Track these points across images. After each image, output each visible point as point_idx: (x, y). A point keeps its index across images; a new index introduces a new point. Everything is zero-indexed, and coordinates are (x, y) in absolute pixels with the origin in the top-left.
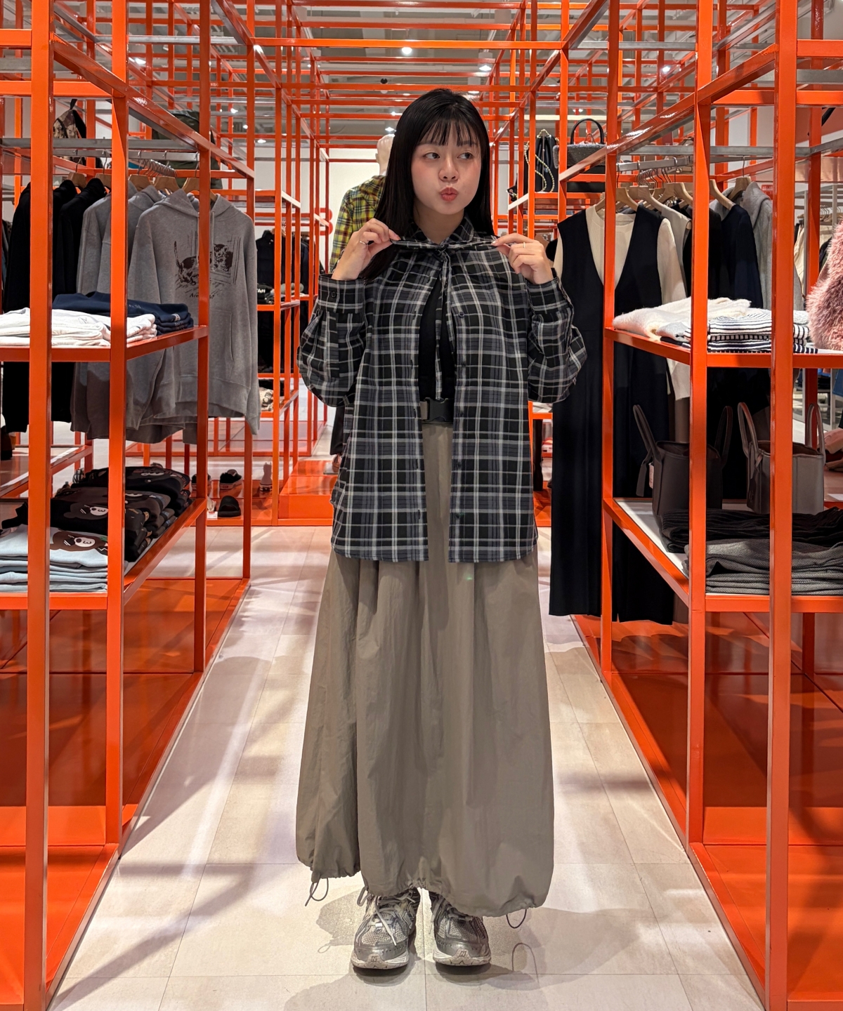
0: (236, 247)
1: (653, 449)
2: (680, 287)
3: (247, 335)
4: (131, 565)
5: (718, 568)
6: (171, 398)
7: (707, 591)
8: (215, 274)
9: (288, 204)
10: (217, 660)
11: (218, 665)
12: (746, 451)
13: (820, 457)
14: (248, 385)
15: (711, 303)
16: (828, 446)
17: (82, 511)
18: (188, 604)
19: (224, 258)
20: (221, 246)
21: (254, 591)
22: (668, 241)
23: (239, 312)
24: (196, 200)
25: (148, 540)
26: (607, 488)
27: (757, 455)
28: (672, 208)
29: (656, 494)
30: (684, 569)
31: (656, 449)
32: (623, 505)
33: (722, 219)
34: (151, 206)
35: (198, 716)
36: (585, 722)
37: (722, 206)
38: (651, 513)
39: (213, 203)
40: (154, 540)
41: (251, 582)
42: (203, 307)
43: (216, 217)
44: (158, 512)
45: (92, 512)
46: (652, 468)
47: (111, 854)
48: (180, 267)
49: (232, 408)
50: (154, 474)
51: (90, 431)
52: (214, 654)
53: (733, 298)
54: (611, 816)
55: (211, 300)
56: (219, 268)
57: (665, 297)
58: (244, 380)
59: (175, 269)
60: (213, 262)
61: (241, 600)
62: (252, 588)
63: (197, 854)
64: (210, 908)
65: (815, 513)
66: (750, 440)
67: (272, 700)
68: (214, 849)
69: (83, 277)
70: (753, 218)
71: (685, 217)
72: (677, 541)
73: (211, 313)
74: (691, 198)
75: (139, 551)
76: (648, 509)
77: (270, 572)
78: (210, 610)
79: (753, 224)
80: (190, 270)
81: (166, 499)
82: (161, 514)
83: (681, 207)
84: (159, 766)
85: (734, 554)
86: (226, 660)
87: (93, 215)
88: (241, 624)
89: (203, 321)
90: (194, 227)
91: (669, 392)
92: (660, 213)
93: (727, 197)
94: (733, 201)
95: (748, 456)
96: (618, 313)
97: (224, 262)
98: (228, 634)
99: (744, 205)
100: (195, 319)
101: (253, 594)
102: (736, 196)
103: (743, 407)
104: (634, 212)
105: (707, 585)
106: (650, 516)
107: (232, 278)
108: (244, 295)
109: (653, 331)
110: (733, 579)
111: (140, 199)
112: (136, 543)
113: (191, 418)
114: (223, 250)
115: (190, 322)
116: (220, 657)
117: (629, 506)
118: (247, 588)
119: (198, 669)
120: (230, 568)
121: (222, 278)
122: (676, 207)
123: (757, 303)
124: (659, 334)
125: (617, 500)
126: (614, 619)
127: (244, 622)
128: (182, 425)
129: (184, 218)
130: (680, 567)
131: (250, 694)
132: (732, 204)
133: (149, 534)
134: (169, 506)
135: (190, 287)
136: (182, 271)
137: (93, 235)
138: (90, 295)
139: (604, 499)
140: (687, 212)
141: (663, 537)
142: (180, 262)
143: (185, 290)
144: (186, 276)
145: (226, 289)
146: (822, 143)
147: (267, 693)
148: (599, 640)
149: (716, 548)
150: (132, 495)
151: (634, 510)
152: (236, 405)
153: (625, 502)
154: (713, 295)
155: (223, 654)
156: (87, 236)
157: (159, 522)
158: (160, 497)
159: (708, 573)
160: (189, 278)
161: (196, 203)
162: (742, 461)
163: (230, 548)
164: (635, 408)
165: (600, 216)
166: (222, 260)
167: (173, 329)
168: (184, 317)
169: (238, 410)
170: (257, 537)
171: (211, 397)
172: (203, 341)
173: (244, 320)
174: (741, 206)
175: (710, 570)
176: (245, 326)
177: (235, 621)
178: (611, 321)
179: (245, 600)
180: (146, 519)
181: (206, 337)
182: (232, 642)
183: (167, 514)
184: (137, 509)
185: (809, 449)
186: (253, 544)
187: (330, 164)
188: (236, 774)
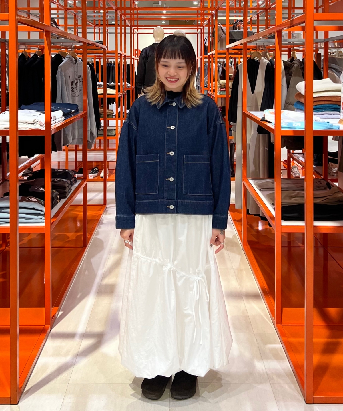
9: (121, 54)
26: (245, 174)
32: (250, 181)
35: (84, 265)
36: (236, 268)
41: (107, 206)
45: (40, 189)
47: (48, 329)
52: (91, 239)
61: (102, 215)
63: (81, 329)
68: (88, 326)
78: (89, 219)
84: (68, 289)
101: (107, 212)
117: (253, 181)
118: (105, 209)
119: (85, 246)
120: (99, 200)
125: (248, 179)
127: (103, 223)
131: (105, 256)
139: (243, 178)
146: (329, 37)
147: (111, 256)
163: (98, 191)
170: (110, 186)
172: (85, 119)
177: (100, 224)
178: (246, 109)
186: (107, 190)
187: (139, 34)
188: (98, 292)
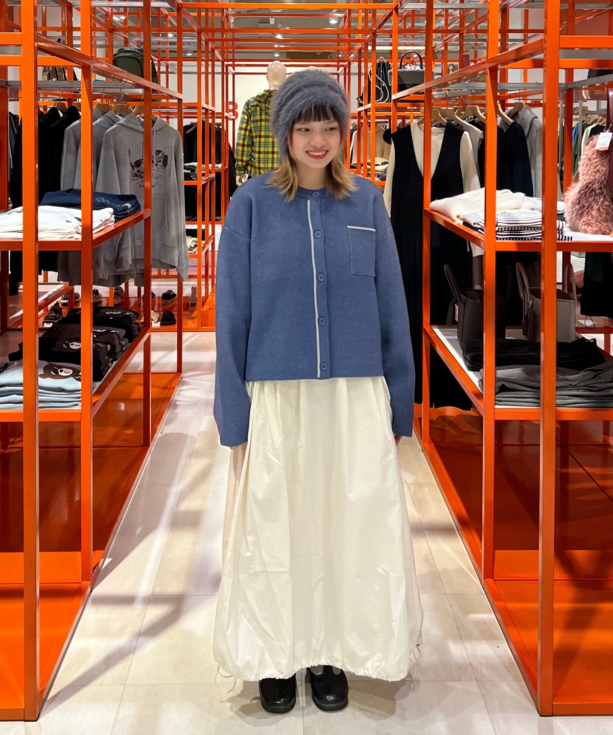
0: (169, 152)
1: (458, 296)
2: (476, 179)
3: (178, 212)
4: (98, 384)
5: (503, 388)
6: (128, 256)
7: (496, 404)
8: (155, 170)
9: (207, 110)
10: (159, 435)
11: (160, 437)
12: (522, 295)
13: (573, 301)
14: (179, 247)
15: (498, 192)
16: (577, 283)
17: (64, 346)
18: (139, 392)
19: (162, 160)
20: (160, 152)
21: (184, 381)
22: (467, 146)
23: (172, 197)
24: (142, 119)
25: (110, 364)
26: (426, 318)
27: (529, 299)
28: (470, 123)
29: (461, 324)
30: (479, 385)
31: (460, 296)
32: (436, 330)
33: (505, 131)
34: (112, 125)
35: (146, 478)
36: (411, 482)
37: (504, 121)
38: (456, 337)
39: (154, 122)
40: (115, 363)
41: (183, 375)
42: (148, 192)
43: (156, 131)
44: (117, 342)
45: (71, 346)
46: (457, 307)
47: (86, 589)
48: (133, 166)
49: (169, 262)
50: (115, 313)
51: (71, 281)
52: (157, 431)
53: (514, 191)
54: (430, 557)
55: (153, 189)
56: (159, 166)
57: (466, 186)
58: (176, 243)
59: (129, 168)
60: (155, 162)
61: (176, 389)
62: (183, 379)
63: (144, 589)
64: (154, 630)
65: (570, 342)
66: (524, 287)
67: (197, 466)
68: (156, 584)
69: (64, 175)
70: (526, 131)
71: (479, 130)
72: (475, 364)
73: (153, 197)
74: (485, 118)
75: (104, 374)
76: (454, 334)
77: (196, 367)
78: (154, 397)
79: (526, 135)
80: (139, 169)
81: (122, 332)
82: (120, 344)
83: (476, 122)
84: (119, 519)
85: (513, 378)
86: (165, 435)
87: (71, 132)
88: (176, 406)
89: (147, 206)
90: (140, 138)
91: (468, 250)
92: (462, 127)
93: (508, 115)
94: (511, 118)
95: (523, 299)
96: (432, 199)
97: (162, 163)
98: (167, 415)
99: (520, 121)
100: (142, 203)
101: (184, 383)
102: (514, 115)
103: (519, 265)
104: (444, 126)
105: (496, 400)
106: (455, 339)
107: (167, 174)
108: (175, 185)
109: (458, 217)
110: (514, 396)
111: (103, 121)
112: (102, 368)
113: (140, 270)
114: (161, 154)
115: (139, 207)
116: (161, 433)
117: (441, 331)
118: (180, 379)
119: (146, 444)
120: (169, 364)
121: (160, 173)
122: (473, 123)
123: (529, 193)
124: (462, 219)
125: (432, 327)
126: (431, 406)
127: (177, 405)
128: (134, 274)
129: (135, 133)
130: (477, 384)
131: (182, 461)
132: (511, 121)
133: (111, 360)
134: (125, 337)
135: (139, 180)
136: (134, 169)
137: (71, 146)
138: (69, 191)
139: (424, 326)
140: (481, 126)
141: (465, 359)
142: (132, 163)
143: (136, 182)
144: (136, 173)
145: (163, 181)
146: (574, 81)
147: (193, 461)
148: (420, 419)
149: (503, 373)
150: (99, 331)
151: (444, 335)
152: (171, 261)
153: (439, 328)
154: (500, 187)
155: (164, 430)
156: (67, 147)
157: (118, 349)
158: (118, 332)
159: (496, 392)
160: (138, 174)
161: (142, 121)
162: (519, 302)
163: (167, 348)
164: (445, 267)
165: (420, 128)
166: (160, 161)
167: (126, 215)
168: (133, 205)
169: (172, 264)
170: (186, 340)
171: (154, 255)
172: (148, 221)
173: (176, 201)
174: (518, 122)
175: (498, 390)
176: (176, 206)
177: (172, 406)
178: (429, 205)
179: (179, 389)
180: (109, 350)
181: (150, 217)
182: (169, 422)
183: (123, 343)
184: (101, 343)
185: (565, 293)
186: (184, 346)
187: (236, 76)
188: (172, 525)
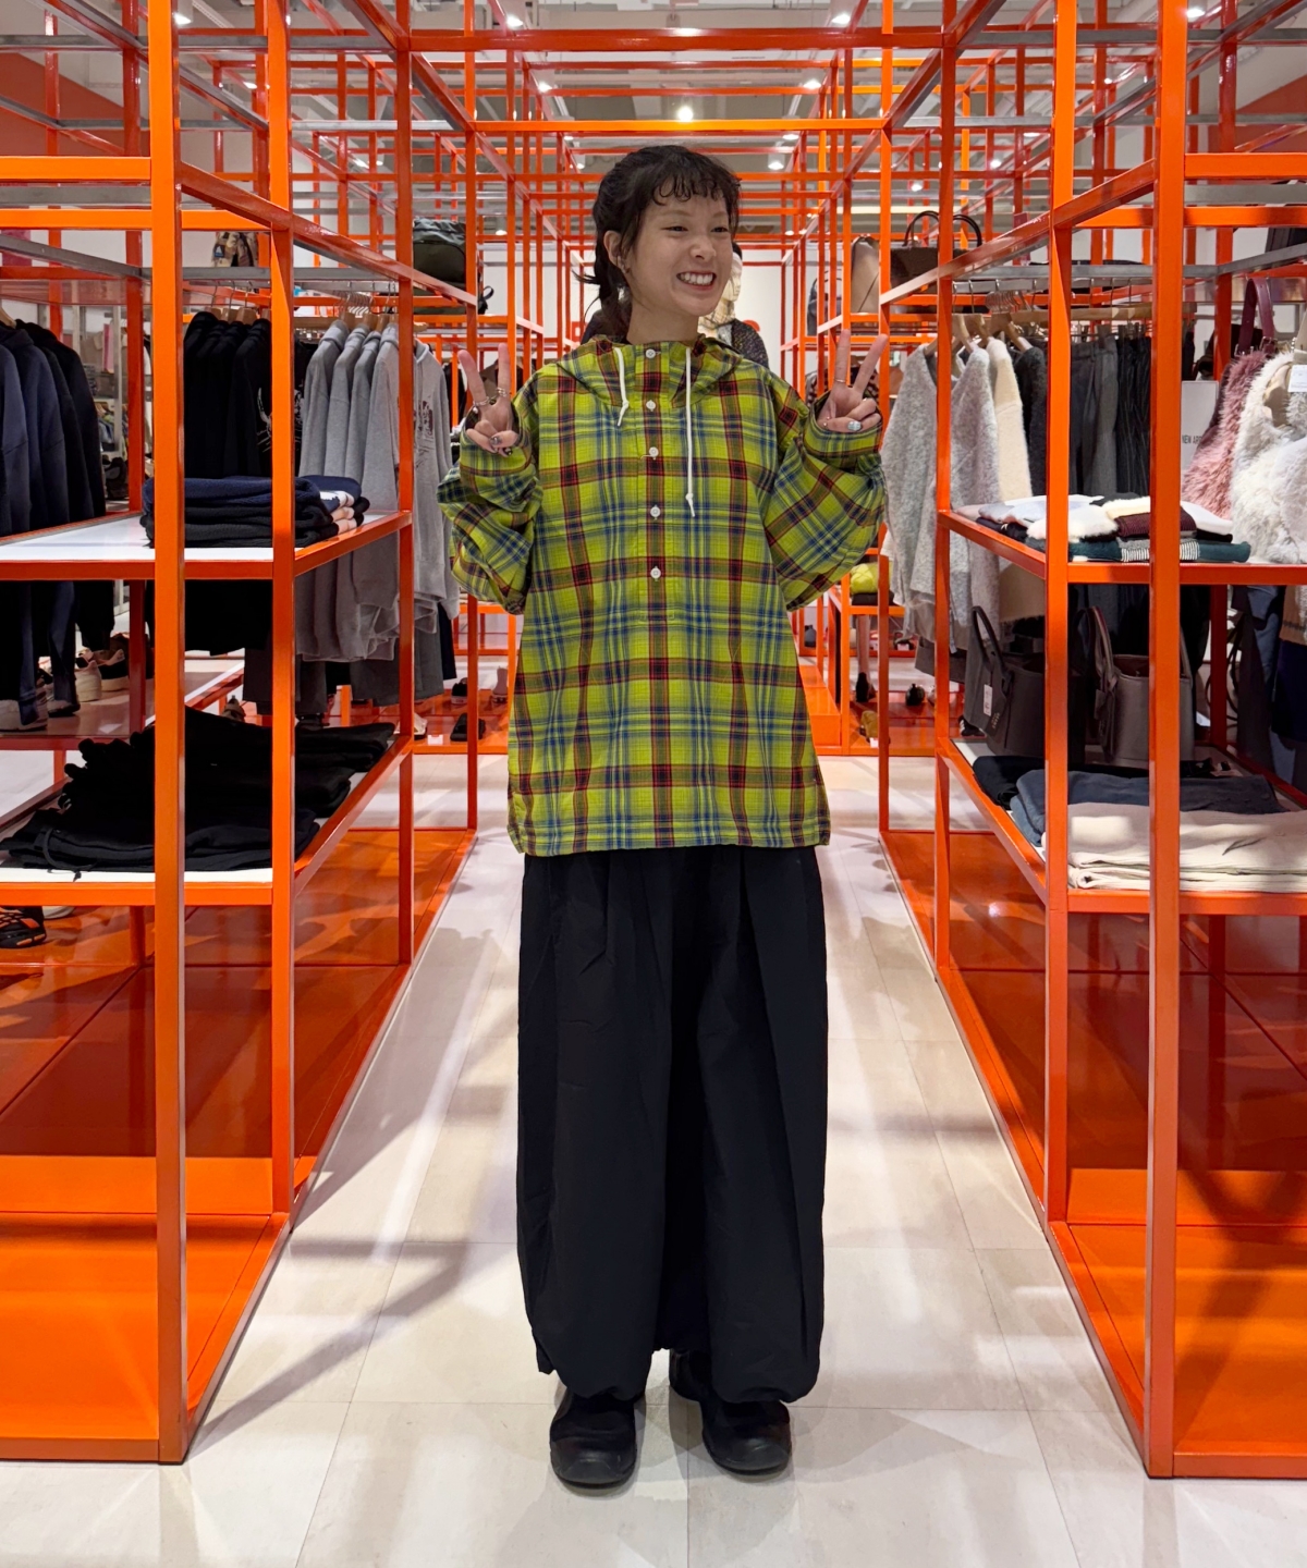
18: (391, 864)
21: (478, 847)
26: (943, 722)
32: (961, 746)
35: (403, 1024)
36: (913, 1039)
41: (479, 833)
42: (405, 478)
47: (282, 1226)
54: (944, 1179)
61: (463, 862)
62: (477, 843)
63: (391, 1229)
68: (414, 1221)
84: (347, 1100)
89: (406, 504)
117: (971, 747)
118: (472, 843)
119: (404, 961)
125: (954, 740)
131: (472, 994)
139: (938, 737)
147: (494, 993)
151: (976, 753)
163: (452, 785)
172: (406, 531)
179: (468, 863)
181: (410, 526)
188: (448, 1112)
